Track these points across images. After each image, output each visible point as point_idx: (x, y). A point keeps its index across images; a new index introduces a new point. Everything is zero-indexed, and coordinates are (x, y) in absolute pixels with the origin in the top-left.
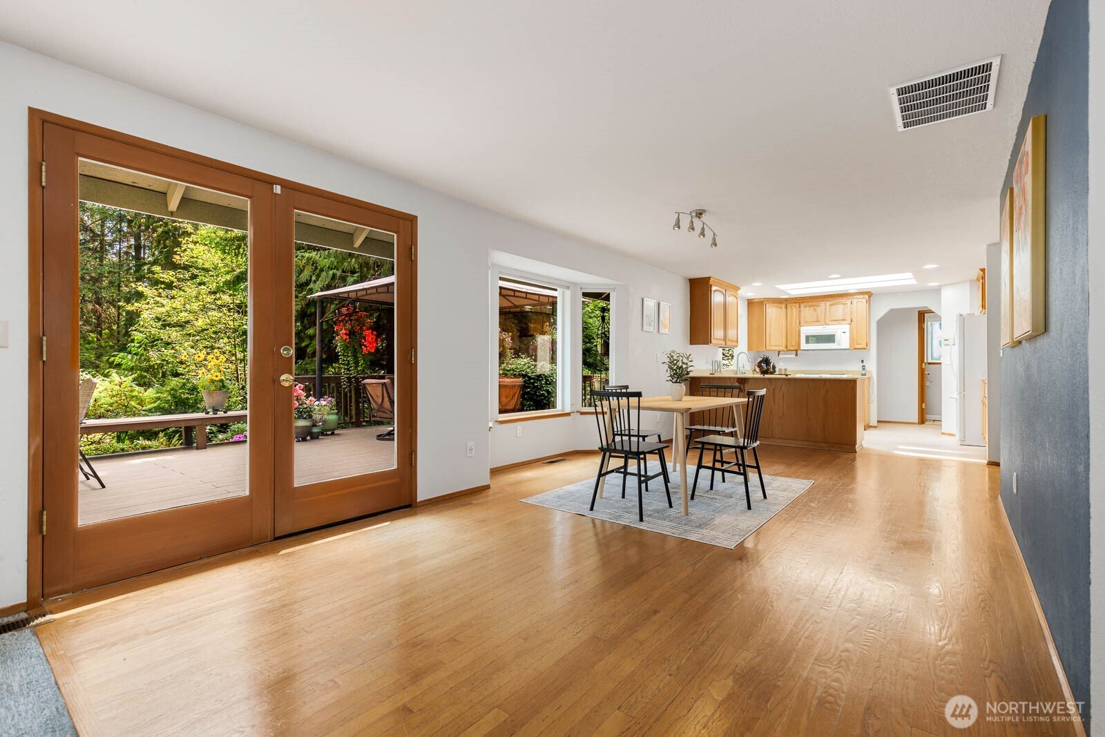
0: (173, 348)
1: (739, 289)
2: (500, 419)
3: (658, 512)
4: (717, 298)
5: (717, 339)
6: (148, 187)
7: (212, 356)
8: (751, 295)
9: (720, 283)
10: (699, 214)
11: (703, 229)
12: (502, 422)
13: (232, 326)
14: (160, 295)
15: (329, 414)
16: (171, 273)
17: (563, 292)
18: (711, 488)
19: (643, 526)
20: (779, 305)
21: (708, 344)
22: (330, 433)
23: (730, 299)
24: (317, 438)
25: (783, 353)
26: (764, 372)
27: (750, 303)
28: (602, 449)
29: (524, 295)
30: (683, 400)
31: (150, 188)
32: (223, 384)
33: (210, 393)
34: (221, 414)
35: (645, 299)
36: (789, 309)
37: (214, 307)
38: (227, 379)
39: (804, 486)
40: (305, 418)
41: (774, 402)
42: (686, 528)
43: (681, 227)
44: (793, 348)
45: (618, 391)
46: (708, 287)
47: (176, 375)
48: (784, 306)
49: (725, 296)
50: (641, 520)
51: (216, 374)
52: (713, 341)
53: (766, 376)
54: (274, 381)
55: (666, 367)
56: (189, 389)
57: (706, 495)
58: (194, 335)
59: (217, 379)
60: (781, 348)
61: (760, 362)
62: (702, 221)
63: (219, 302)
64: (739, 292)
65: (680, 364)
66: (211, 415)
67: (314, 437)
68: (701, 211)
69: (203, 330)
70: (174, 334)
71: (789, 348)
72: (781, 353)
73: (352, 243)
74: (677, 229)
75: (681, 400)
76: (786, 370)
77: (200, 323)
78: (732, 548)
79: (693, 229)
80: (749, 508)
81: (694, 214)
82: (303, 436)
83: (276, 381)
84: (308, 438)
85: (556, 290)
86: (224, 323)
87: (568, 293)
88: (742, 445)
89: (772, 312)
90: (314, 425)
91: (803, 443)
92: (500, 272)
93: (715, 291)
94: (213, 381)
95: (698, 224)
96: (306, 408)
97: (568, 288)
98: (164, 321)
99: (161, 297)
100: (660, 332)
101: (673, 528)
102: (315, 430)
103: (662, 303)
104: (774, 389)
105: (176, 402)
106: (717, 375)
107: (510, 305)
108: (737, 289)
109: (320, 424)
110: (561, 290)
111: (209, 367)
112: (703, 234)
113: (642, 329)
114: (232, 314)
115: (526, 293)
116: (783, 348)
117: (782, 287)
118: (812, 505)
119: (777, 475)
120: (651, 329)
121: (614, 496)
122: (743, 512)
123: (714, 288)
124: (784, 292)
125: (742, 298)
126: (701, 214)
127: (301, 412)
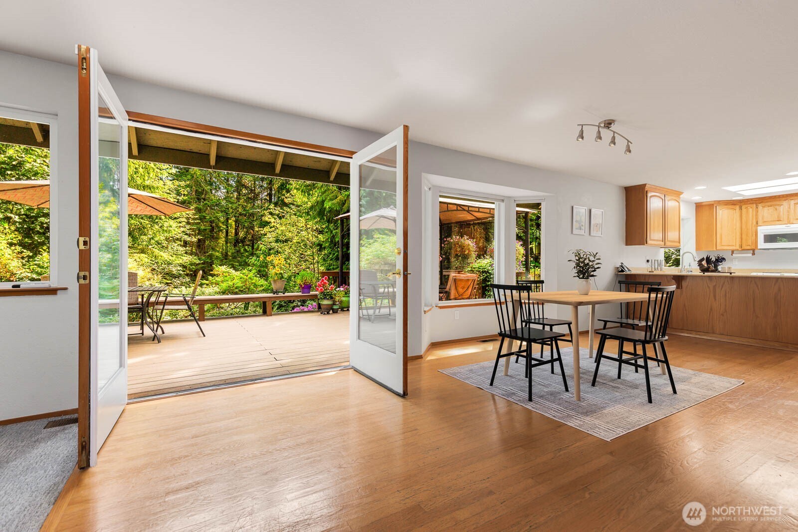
1: (682, 193)
2: (439, 305)
3: (551, 395)
4: (654, 204)
5: (654, 240)
6: (198, 152)
8: (698, 198)
9: (656, 189)
10: (608, 124)
11: (614, 138)
12: (441, 307)
15: (343, 297)
17: (499, 205)
18: (619, 377)
19: (529, 406)
20: (733, 207)
21: (643, 244)
22: (346, 309)
23: (671, 204)
24: (337, 312)
25: (738, 252)
26: (704, 270)
27: (699, 206)
28: (500, 334)
29: (477, 210)
30: (589, 294)
31: (200, 152)
32: (282, 275)
33: (275, 281)
34: (281, 294)
35: (575, 207)
36: (744, 210)
39: (728, 385)
40: (328, 299)
41: (715, 300)
42: (572, 413)
43: (584, 139)
44: (748, 248)
45: (524, 285)
46: (643, 193)
48: (737, 207)
49: (664, 201)
50: (530, 399)
51: (278, 269)
52: (649, 242)
53: (706, 274)
55: (574, 265)
57: (611, 384)
59: (278, 272)
60: (734, 248)
61: (702, 260)
62: (611, 130)
64: (681, 196)
65: (587, 261)
66: (276, 295)
67: (335, 312)
68: (611, 122)
71: (745, 247)
72: (735, 252)
73: (329, 178)
74: (580, 139)
75: (587, 295)
76: (729, 268)
78: (609, 440)
79: (600, 138)
80: (650, 401)
81: (602, 125)
82: (328, 311)
84: (331, 312)
85: (494, 203)
87: (503, 205)
88: (643, 338)
89: (723, 214)
90: (334, 304)
91: (750, 340)
92: (440, 191)
93: (651, 197)
94: (276, 274)
95: (606, 134)
96: (328, 292)
97: (503, 201)
100: (592, 234)
101: (557, 411)
102: (335, 307)
103: (593, 211)
104: (714, 287)
106: (656, 273)
107: (474, 218)
108: (678, 194)
109: (338, 303)
110: (498, 203)
111: (275, 265)
112: (613, 142)
113: (572, 233)
115: (479, 208)
116: (738, 247)
117: (732, 189)
118: (731, 406)
119: (700, 370)
120: (582, 232)
121: (520, 375)
122: (642, 404)
123: (649, 195)
124: (735, 193)
125: (688, 202)
126: (610, 124)
127: (325, 295)
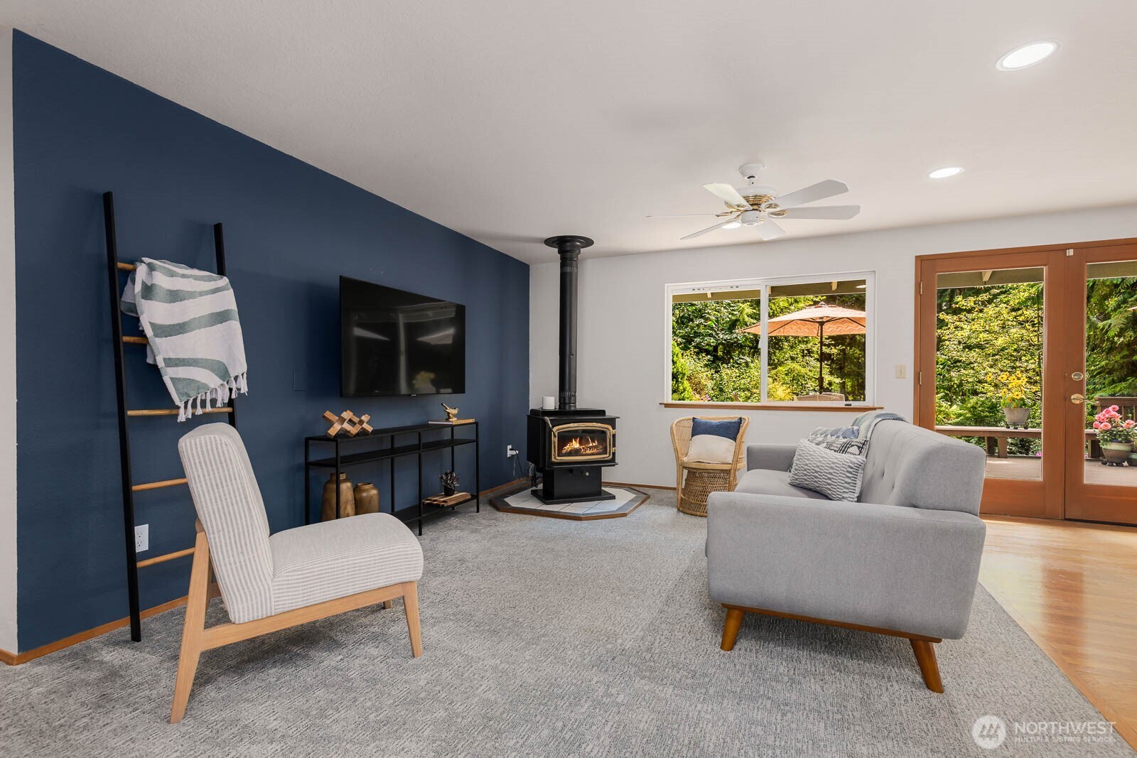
0: (973, 368)
7: (1014, 376)
13: (1036, 343)
14: (960, 320)
16: (972, 299)
32: (1023, 402)
33: (1011, 410)
34: (1021, 429)
37: (1014, 323)
38: (1028, 398)
47: (975, 393)
51: (1017, 393)
54: (1065, 399)
56: (988, 408)
58: (994, 355)
59: (1018, 398)
63: (1021, 319)
66: (1012, 429)
69: (1003, 349)
70: (973, 355)
77: (1000, 342)
82: (1119, 461)
83: (1067, 399)
84: (1126, 463)
86: (1026, 340)
94: (1013, 400)
98: (965, 343)
99: (961, 321)
105: (975, 419)
111: (1010, 387)
114: (1036, 329)
127: (1115, 436)
